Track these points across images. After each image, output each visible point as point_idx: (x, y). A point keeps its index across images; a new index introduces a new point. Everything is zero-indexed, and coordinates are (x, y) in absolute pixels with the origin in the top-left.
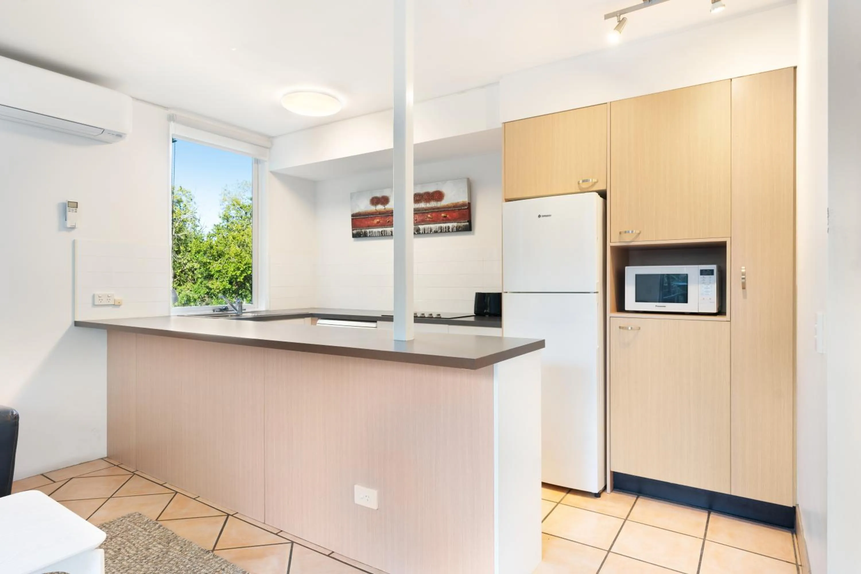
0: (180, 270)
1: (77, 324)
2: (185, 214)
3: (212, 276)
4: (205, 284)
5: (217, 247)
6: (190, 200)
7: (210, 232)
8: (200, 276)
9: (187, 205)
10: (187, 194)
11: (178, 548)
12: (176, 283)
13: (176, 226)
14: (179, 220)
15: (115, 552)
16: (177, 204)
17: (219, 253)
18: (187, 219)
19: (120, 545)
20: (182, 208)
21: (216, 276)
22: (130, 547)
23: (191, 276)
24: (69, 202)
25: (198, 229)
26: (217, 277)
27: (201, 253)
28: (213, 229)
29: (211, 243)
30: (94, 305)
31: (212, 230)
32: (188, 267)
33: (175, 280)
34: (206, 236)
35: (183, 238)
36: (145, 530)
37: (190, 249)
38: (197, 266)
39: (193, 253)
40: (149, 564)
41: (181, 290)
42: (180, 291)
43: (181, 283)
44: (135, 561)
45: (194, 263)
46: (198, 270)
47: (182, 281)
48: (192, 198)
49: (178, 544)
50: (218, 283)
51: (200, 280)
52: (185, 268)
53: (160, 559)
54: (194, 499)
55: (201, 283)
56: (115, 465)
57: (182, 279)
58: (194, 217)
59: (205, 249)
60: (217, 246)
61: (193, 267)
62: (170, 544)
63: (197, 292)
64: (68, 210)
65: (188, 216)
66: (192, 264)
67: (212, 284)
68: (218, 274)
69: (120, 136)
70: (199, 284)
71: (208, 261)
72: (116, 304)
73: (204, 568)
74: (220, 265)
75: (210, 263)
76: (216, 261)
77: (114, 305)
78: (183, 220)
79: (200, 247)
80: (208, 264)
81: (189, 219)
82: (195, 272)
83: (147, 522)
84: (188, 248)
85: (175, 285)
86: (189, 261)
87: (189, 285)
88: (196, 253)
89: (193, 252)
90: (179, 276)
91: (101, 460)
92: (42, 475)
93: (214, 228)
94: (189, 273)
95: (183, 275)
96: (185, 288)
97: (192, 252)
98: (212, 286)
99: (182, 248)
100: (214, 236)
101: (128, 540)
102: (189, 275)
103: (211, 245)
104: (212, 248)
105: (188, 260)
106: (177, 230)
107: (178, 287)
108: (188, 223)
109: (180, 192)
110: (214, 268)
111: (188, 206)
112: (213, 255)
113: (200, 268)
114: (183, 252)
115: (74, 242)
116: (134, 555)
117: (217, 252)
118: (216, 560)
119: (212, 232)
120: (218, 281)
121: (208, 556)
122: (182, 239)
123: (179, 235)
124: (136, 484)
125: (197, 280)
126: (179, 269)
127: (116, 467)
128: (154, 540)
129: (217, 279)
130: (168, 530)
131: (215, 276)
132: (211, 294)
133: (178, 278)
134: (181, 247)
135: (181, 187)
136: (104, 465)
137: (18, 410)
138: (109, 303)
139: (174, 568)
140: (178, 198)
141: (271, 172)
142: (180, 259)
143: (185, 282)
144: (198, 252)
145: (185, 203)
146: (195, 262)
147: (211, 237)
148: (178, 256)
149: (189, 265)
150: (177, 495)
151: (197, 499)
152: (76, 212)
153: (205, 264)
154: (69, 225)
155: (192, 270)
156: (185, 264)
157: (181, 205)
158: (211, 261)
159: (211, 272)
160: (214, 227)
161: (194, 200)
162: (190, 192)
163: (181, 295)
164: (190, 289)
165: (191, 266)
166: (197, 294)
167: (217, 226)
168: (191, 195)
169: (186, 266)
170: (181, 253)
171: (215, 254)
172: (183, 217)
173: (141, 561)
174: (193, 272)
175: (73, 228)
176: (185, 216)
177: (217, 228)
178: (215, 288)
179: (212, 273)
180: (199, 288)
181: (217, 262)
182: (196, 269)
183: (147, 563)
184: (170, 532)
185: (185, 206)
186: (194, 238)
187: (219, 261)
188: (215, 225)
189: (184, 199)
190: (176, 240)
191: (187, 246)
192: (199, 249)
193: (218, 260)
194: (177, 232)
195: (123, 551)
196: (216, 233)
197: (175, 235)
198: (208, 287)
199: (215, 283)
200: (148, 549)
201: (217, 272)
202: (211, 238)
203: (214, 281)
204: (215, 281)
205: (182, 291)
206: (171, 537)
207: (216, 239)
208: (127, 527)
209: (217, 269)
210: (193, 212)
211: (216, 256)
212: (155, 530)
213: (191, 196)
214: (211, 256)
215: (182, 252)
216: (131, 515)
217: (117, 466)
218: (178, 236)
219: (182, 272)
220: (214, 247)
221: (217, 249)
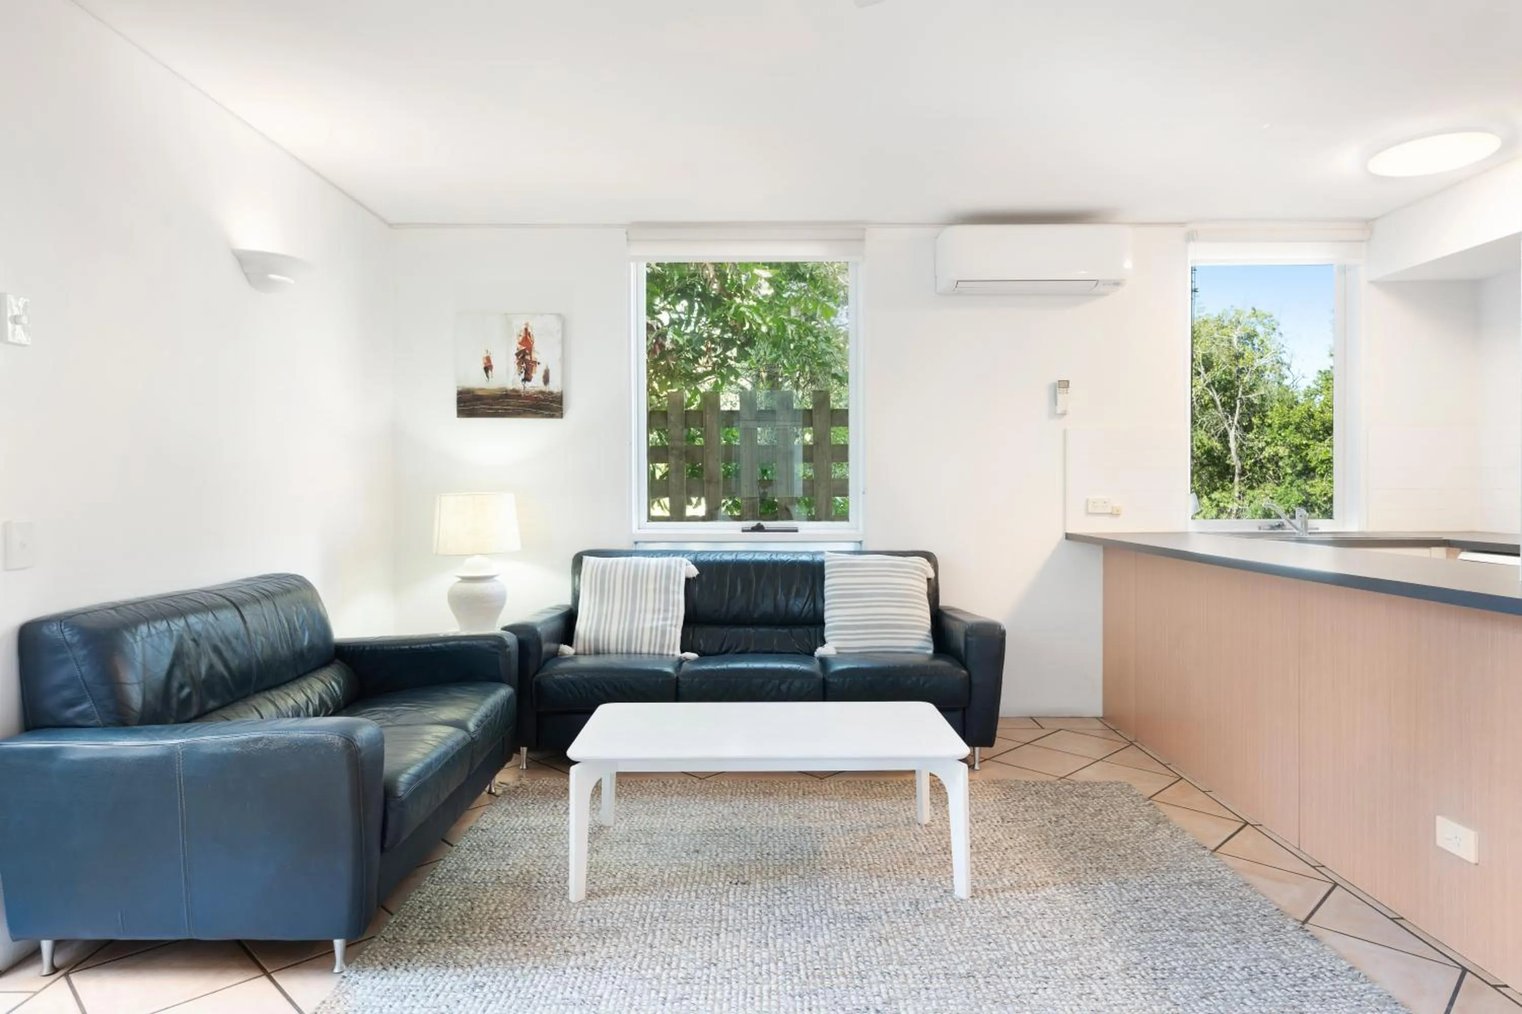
0: (1253, 461)
1: (1068, 537)
2: (1262, 357)
3: (1313, 470)
4: (1299, 486)
5: (1322, 415)
6: (1271, 331)
7: (1309, 387)
8: (1289, 471)
9: (1265, 340)
10: (1265, 321)
11: (1168, 832)
12: (1245, 485)
13: (1245, 381)
14: (1250, 369)
15: (1096, 810)
16: (1247, 341)
17: (1327, 425)
18: (1265, 366)
19: (1102, 806)
20: (1256, 346)
21: (1320, 470)
22: (1112, 812)
23: (1273, 470)
24: (1059, 381)
25: (1286, 382)
26: (1322, 472)
27: (1291, 428)
28: (1316, 379)
29: (1311, 407)
30: (1088, 513)
31: (1315, 382)
32: (1267, 455)
33: (1242, 478)
34: (1302, 394)
35: (1256, 401)
36: (1133, 802)
37: (1270, 421)
38: (1283, 451)
39: (1275, 430)
40: (1131, 834)
41: (1253, 496)
42: (1252, 499)
43: (1255, 484)
44: (1115, 826)
45: (1278, 447)
46: (1287, 461)
47: (1255, 479)
48: (1275, 327)
49: (1168, 828)
50: (1324, 484)
51: (1289, 479)
52: (1261, 457)
53: (1144, 834)
54: (1204, 792)
55: (1291, 483)
56: (1110, 728)
57: (1256, 476)
58: (1278, 362)
59: (1298, 420)
60: (1322, 412)
61: (1277, 455)
62: (1159, 826)
63: (1282, 501)
64: (1058, 391)
65: (1266, 361)
66: (1275, 449)
67: (1312, 486)
68: (1325, 467)
69: (1117, 284)
70: (1287, 485)
71: (1304, 442)
72: (1115, 512)
73: (1195, 861)
74: (1328, 448)
75: (1307, 445)
76: (1320, 441)
77: (1111, 513)
78: (1257, 370)
79: (1289, 417)
80: (1303, 447)
81: (1269, 366)
82: (1281, 464)
83: (1136, 796)
84: (1266, 420)
85: (1243, 489)
86: (1268, 443)
87: (1269, 486)
88: (1280, 428)
89: (1275, 427)
90: (1250, 471)
91: (1096, 720)
92: (1032, 718)
93: (1319, 379)
94: (1269, 465)
95: (1258, 468)
96: (1262, 493)
97: (1273, 426)
98: (1312, 489)
99: (1255, 421)
100: (1317, 392)
101: (1111, 805)
102: (1268, 469)
103: (1310, 411)
104: (1311, 416)
105: (1266, 442)
106: (1247, 389)
107: (1249, 491)
108: (1268, 372)
109: (1253, 319)
110: (1316, 454)
111: (1267, 342)
112: (1314, 431)
113: (1290, 457)
114: (1257, 427)
115: (1065, 431)
116: (1115, 821)
117: (1323, 424)
118: (1213, 859)
119: (1313, 386)
120: (1324, 479)
121: (1203, 852)
122: (1256, 404)
123: (1250, 396)
124: (1131, 754)
125: (1284, 478)
126: (1251, 459)
127: (1111, 731)
128: (1141, 816)
129: (1322, 476)
130: (1160, 811)
131: (1318, 469)
132: (1311, 506)
133: (1249, 474)
134: (1253, 419)
135: (1254, 309)
136: (1099, 725)
137: (1006, 626)
138: (1105, 512)
139: (1158, 848)
140: (1248, 331)
141: (1372, 282)
142: (1253, 441)
143: (1261, 482)
144: (1285, 426)
145: (1261, 337)
146: (1281, 445)
147: (1311, 395)
148: (1248, 436)
149: (1269, 451)
150: (1181, 781)
151: (1209, 793)
152: (1067, 393)
153: (1298, 448)
154: (1059, 411)
155: (1275, 459)
156: (1262, 450)
157: (1254, 342)
158: (1311, 442)
159: (1311, 462)
160: (1319, 376)
161: (1280, 329)
162: (1271, 316)
163: (1252, 505)
164: (1271, 495)
165: (1272, 453)
166: (1284, 503)
167: (1325, 373)
168: (1272, 321)
169: (1264, 453)
170: (1253, 429)
171: (1318, 427)
172: (1259, 363)
173: (1122, 829)
174: (1277, 463)
175: (1064, 414)
176: (1262, 362)
177: (1324, 378)
178: (1318, 495)
179: (1313, 465)
180: (1287, 494)
181: (1322, 444)
182: (1281, 458)
183: (1130, 832)
184: (1161, 814)
185: (1263, 342)
186: (1278, 400)
187: (1326, 441)
188: (1320, 372)
189: (1260, 329)
190: (1244, 406)
191: (1265, 416)
192: (1287, 420)
193: (1324, 440)
194: (1247, 392)
195: (1104, 812)
196: (1322, 387)
197: (1243, 397)
198: (1305, 492)
199: (1319, 484)
200: (1132, 821)
201: (1322, 462)
202: (1313, 397)
203: (1317, 481)
204: (1317, 479)
205: (1255, 499)
206: (1162, 819)
207: (1322, 398)
208: (1112, 793)
209: (1322, 457)
210: (1276, 352)
211: (1321, 432)
212: (1144, 806)
213: (1273, 323)
214: (1311, 432)
215: (1255, 427)
216: (1120, 783)
217: (1113, 730)
218: (1248, 399)
219: (1255, 464)
220: (1317, 415)
221: (1322, 418)
